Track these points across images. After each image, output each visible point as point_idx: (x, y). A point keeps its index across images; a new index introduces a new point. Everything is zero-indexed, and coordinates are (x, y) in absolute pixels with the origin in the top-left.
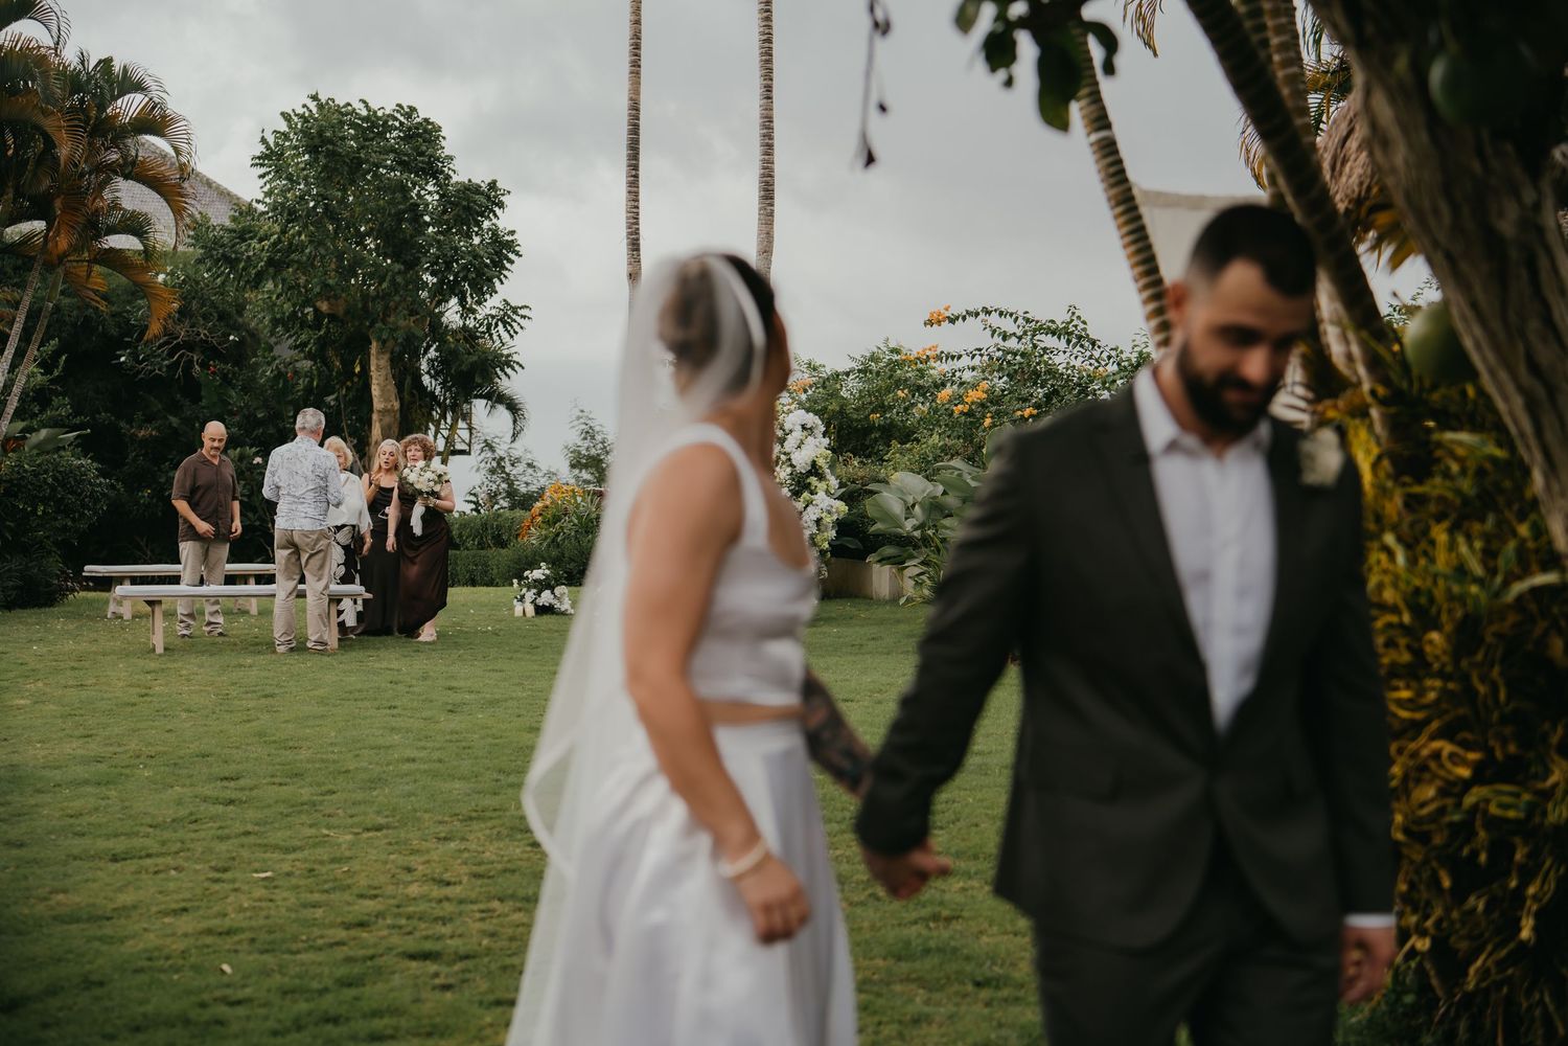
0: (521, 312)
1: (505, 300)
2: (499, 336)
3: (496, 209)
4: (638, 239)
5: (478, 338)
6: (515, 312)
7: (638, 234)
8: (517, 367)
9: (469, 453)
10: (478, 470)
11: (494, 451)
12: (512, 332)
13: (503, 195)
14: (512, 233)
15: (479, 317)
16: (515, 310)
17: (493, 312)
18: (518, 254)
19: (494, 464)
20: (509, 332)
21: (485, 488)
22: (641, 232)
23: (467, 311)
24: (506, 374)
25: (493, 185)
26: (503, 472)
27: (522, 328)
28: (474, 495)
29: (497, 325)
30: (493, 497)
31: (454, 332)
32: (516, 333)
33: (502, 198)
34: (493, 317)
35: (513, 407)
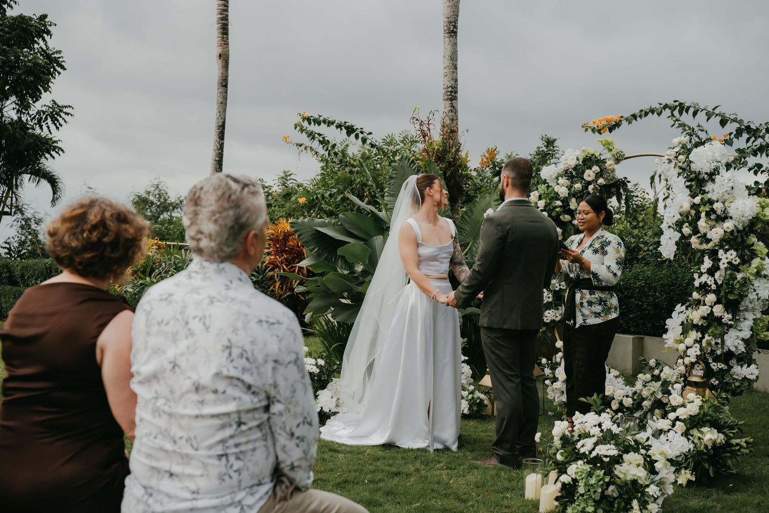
0: (65, 110)
1: (53, 101)
2: (48, 127)
3: (45, 35)
4: (227, 25)
5: (29, 129)
6: (61, 111)
7: (227, 20)
8: (60, 152)
9: (10, 214)
10: (12, 226)
11: (23, 214)
12: (58, 125)
13: (51, 25)
14: (59, 52)
15: (31, 113)
16: (61, 108)
17: (44, 109)
18: (63, 68)
19: (23, 223)
20: (55, 124)
21: (16, 239)
22: (230, 18)
23: (23, 106)
24: (51, 155)
25: (44, 17)
26: (30, 228)
27: (65, 121)
28: (8, 243)
29: (46, 119)
30: (22, 244)
31: (12, 123)
32: (61, 125)
33: (49, 28)
34: (44, 113)
35: (53, 181)
